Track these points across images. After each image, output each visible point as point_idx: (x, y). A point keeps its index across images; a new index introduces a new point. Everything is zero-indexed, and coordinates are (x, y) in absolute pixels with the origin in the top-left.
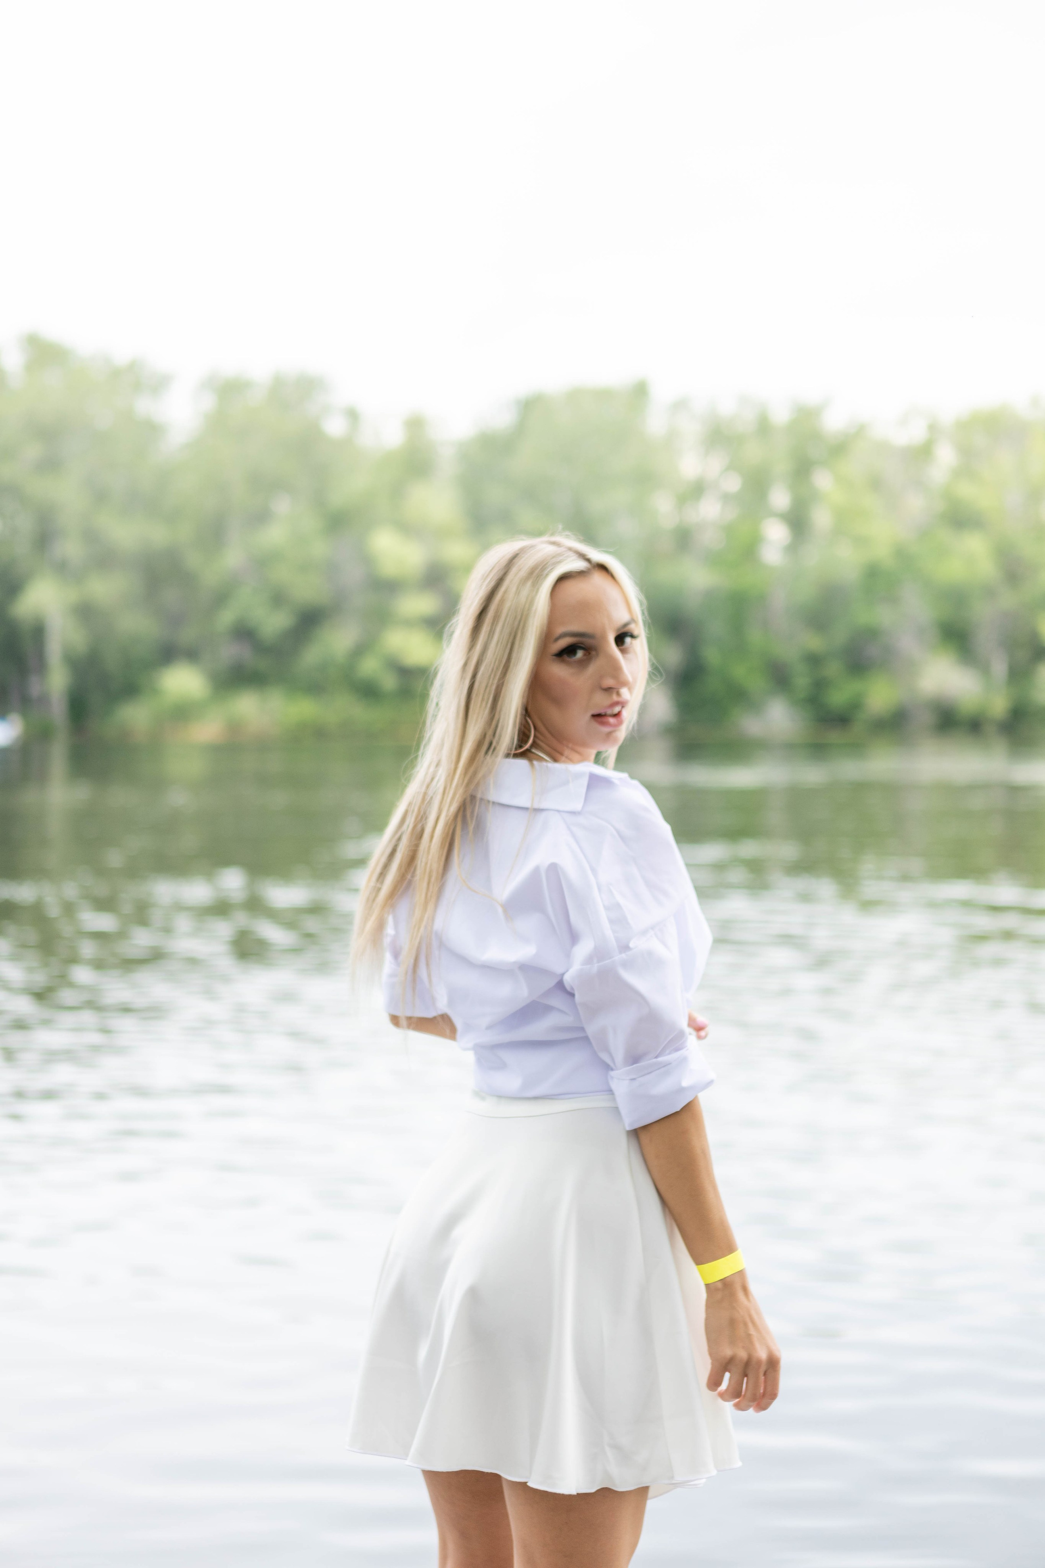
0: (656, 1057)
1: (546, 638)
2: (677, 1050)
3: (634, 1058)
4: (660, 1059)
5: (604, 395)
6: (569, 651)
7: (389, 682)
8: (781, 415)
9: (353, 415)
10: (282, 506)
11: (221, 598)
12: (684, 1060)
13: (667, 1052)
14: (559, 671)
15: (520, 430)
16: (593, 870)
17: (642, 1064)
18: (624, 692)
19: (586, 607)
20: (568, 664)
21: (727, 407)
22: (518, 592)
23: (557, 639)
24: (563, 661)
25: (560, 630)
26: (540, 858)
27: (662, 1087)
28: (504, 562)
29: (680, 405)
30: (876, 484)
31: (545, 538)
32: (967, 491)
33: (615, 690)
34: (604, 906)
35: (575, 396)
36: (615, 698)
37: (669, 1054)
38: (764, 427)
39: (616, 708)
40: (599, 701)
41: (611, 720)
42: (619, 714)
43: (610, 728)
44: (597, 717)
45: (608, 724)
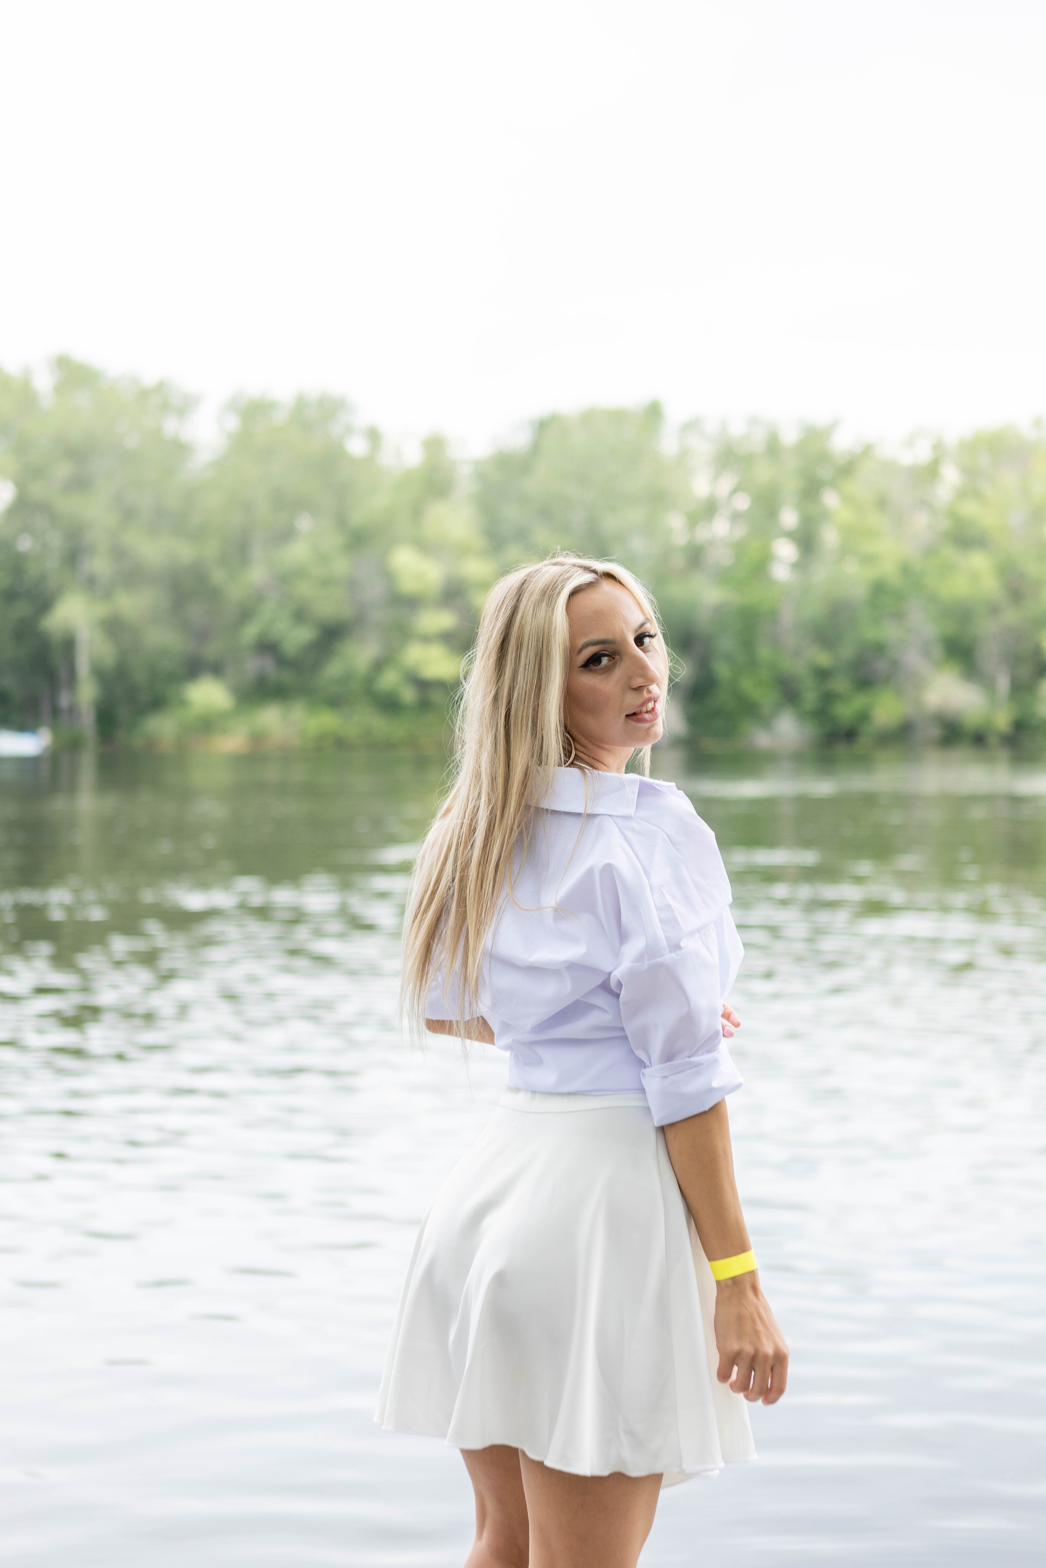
0: (689, 1057)
1: (571, 652)
2: (709, 1052)
3: (669, 1056)
4: (692, 1059)
5: (618, 417)
6: (595, 658)
7: (408, 695)
8: (790, 436)
9: (373, 435)
10: (304, 524)
11: (246, 614)
12: (715, 1061)
13: (700, 1053)
14: (587, 678)
15: (536, 448)
16: (645, 872)
17: (677, 1062)
18: (654, 690)
19: (603, 615)
20: (595, 671)
21: (737, 428)
22: (533, 617)
23: (583, 648)
24: (589, 668)
25: (584, 639)
26: (592, 862)
27: (694, 1086)
29: (691, 426)
30: (882, 503)
32: (970, 509)
33: (646, 688)
34: (656, 908)
35: (589, 417)
36: (646, 695)
37: (702, 1054)
38: (773, 448)
39: (650, 704)
40: (632, 701)
41: (647, 716)
42: (653, 709)
43: (647, 725)
44: (633, 716)
45: (644, 721)
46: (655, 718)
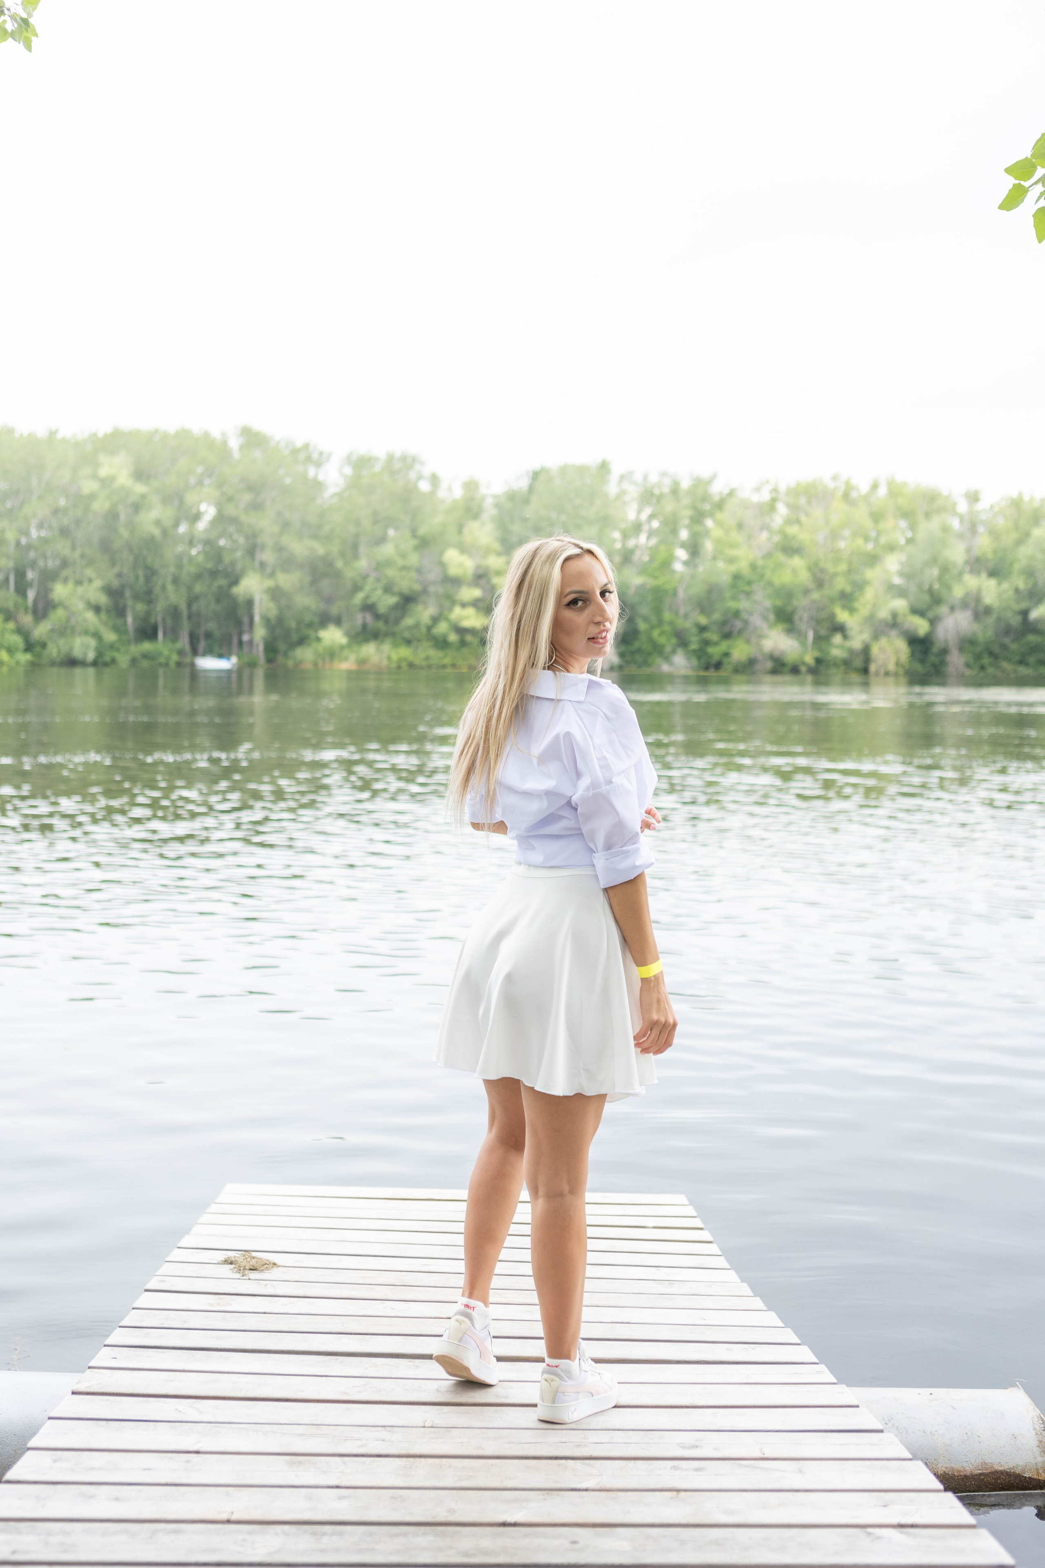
0: (621, 848)
1: (561, 595)
2: (634, 843)
3: (609, 847)
4: (624, 849)
5: (582, 470)
6: (574, 602)
7: (453, 637)
9: (434, 480)
10: (392, 533)
11: (356, 587)
12: (637, 850)
14: (569, 614)
16: (590, 736)
17: (613, 850)
18: (607, 624)
19: (583, 576)
20: (573, 609)
21: (654, 479)
22: (541, 570)
23: (566, 596)
24: (570, 608)
25: (568, 590)
26: (559, 729)
27: (626, 864)
28: (531, 553)
29: (626, 477)
31: (553, 538)
33: (602, 623)
34: (597, 758)
36: (602, 628)
37: (629, 845)
39: (603, 633)
40: (593, 630)
41: (601, 641)
42: (605, 637)
43: (600, 646)
44: (592, 639)
45: (599, 643)
46: (606, 642)
